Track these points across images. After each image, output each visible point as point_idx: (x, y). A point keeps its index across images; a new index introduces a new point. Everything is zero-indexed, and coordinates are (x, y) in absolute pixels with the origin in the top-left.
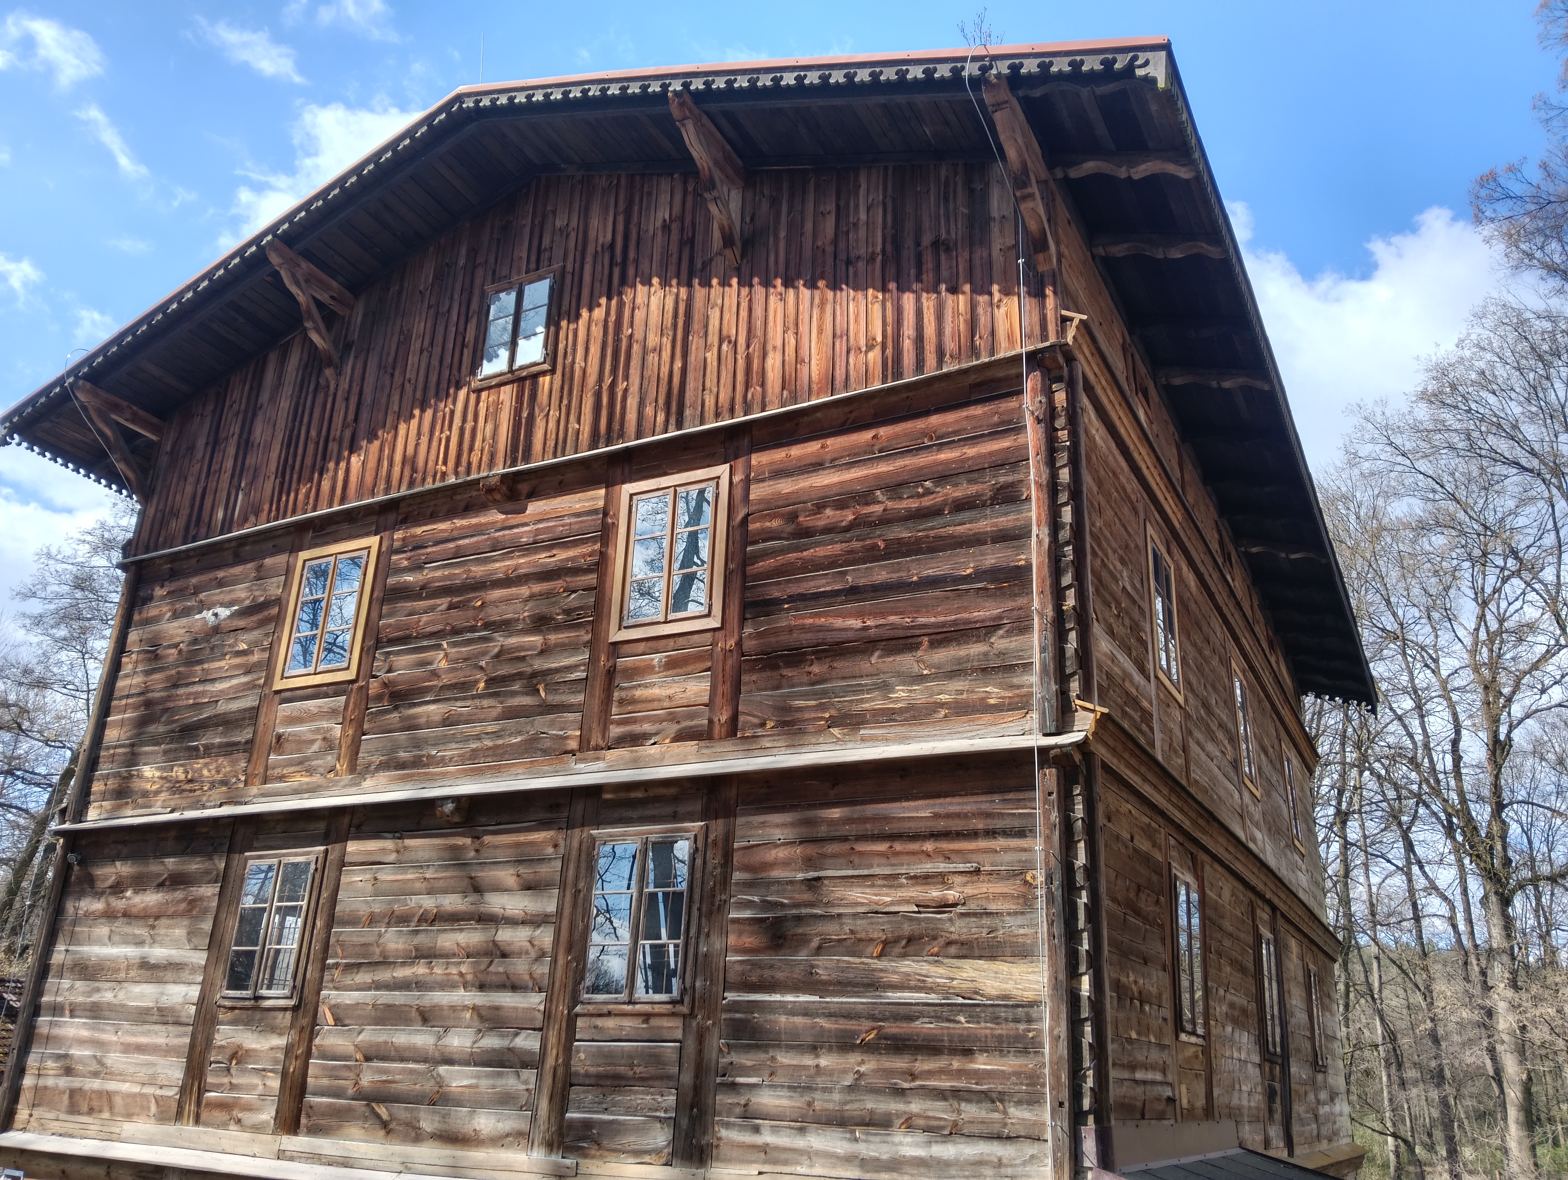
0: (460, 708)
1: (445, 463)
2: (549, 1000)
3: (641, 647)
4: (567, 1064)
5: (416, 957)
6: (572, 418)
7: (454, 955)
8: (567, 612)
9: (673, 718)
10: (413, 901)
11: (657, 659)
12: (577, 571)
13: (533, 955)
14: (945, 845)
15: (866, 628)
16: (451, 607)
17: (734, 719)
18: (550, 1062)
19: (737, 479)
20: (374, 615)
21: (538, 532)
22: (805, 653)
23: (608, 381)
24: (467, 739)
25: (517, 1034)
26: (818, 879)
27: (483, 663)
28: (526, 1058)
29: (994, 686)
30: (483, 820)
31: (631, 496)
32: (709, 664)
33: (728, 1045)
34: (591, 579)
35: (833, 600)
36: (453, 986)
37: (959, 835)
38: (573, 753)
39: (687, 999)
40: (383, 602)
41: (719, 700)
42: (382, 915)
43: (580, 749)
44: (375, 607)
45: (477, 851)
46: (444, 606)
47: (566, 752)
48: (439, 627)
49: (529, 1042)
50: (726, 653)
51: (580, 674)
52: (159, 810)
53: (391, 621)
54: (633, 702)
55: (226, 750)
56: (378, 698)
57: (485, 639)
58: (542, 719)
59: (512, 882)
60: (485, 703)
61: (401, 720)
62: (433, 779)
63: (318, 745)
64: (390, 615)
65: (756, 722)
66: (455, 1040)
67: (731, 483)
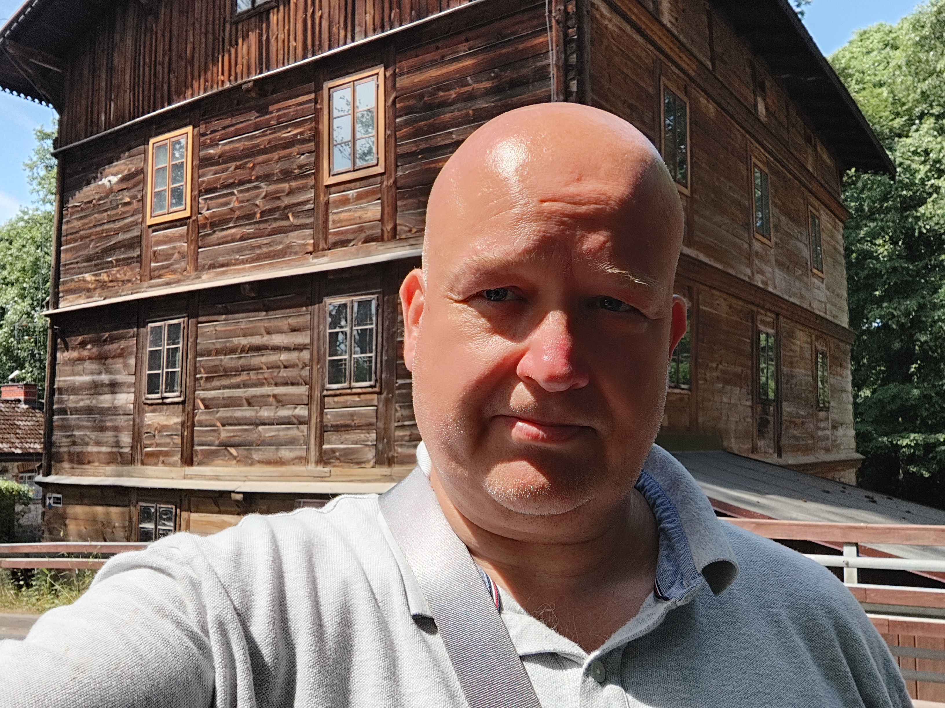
0: (248, 230)
1: (223, 74)
2: (311, 389)
3: (342, 187)
4: (322, 421)
5: (242, 371)
6: (292, 38)
7: (261, 368)
8: (300, 167)
9: (361, 230)
11: (351, 193)
12: (303, 141)
13: (301, 366)
16: (237, 168)
17: (395, 228)
19: (388, 74)
20: (196, 175)
21: (280, 117)
23: (310, 11)
24: (254, 248)
25: (295, 408)
27: (257, 202)
28: (302, 420)
30: (267, 294)
31: (330, 89)
32: (379, 196)
33: (400, 407)
34: (311, 145)
35: (445, 151)
36: (262, 385)
38: (311, 253)
39: (378, 385)
40: (200, 167)
41: (386, 217)
42: (222, 350)
43: (314, 251)
44: (196, 170)
45: (266, 311)
46: (233, 168)
47: (307, 253)
48: (231, 181)
49: (302, 411)
50: (389, 188)
51: (310, 206)
52: (98, 299)
53: (205, 179)
54: (340, 221)
55: (127, 262)
56: (204, 226)
57: (257, 187)
58: (292, 234)
59: (286, 328)
60: (262, 226)
61: (218, 239)
62: (239, 271)
63: (176, 256)
64: (204, 175)
65: (407, 229)
66: (265, 413)
67: (385, 77)
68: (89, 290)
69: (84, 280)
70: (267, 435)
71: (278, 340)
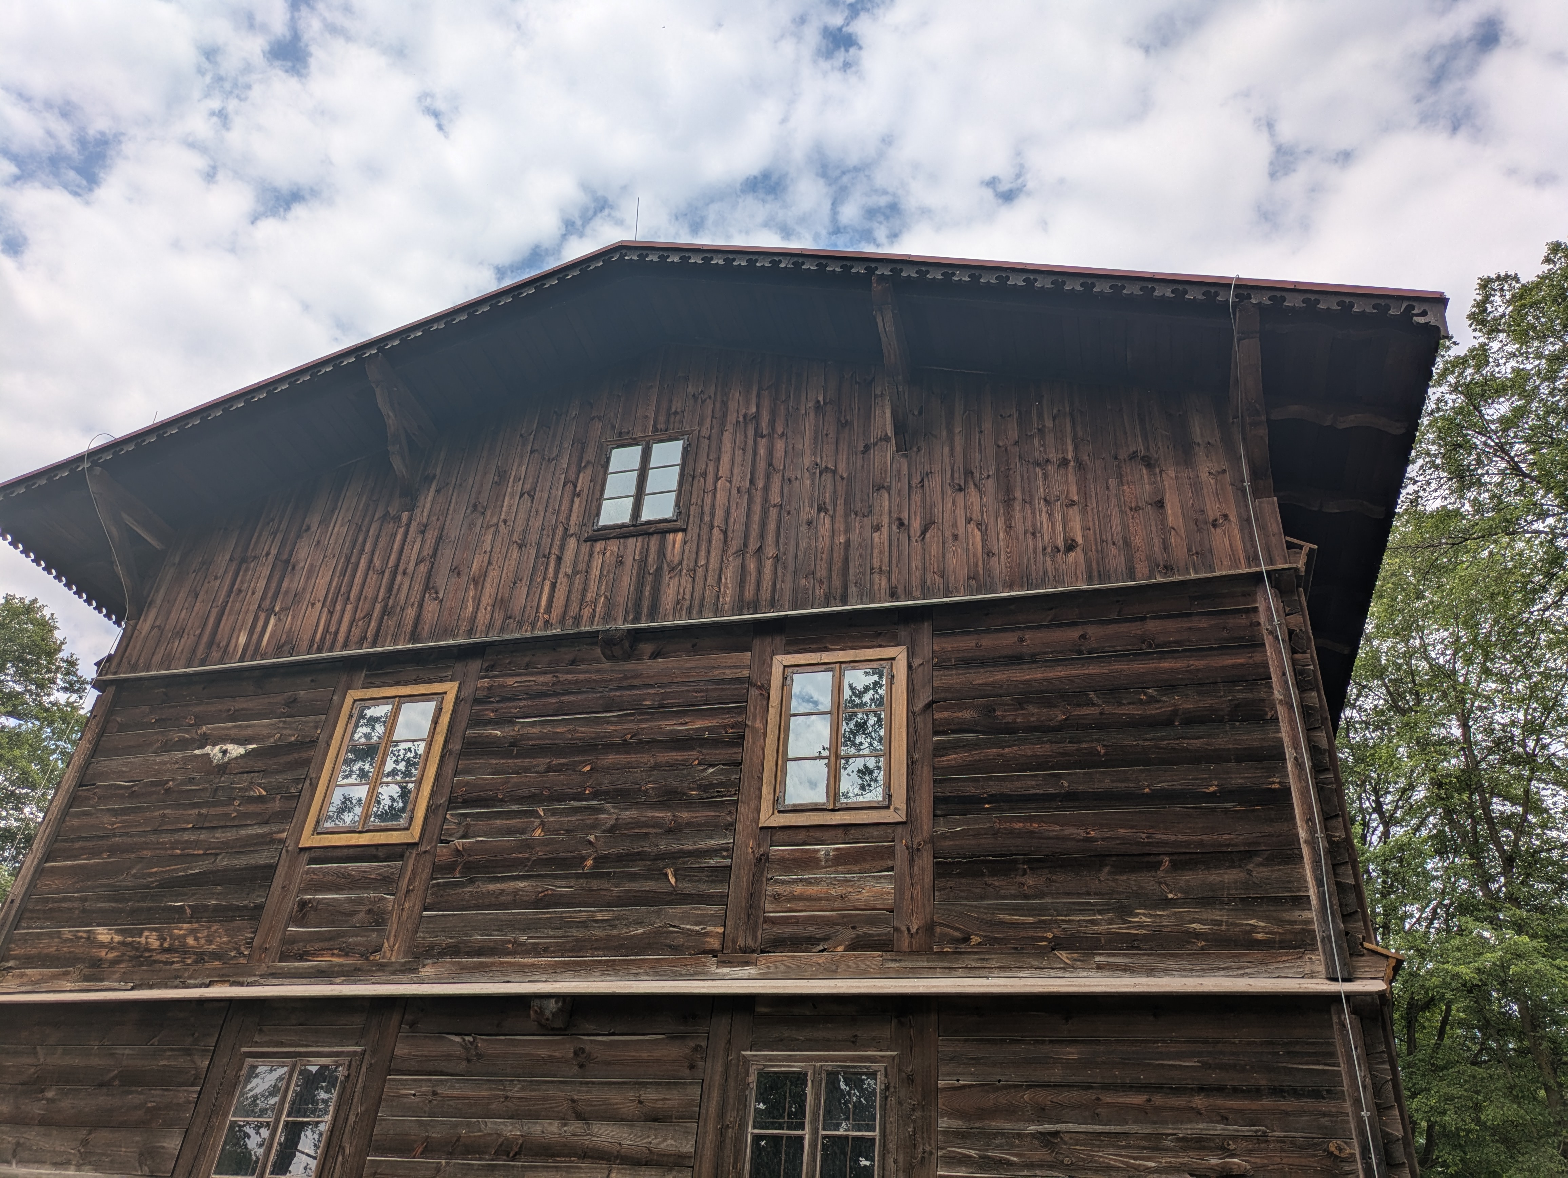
0: (562, 887)
1: (548, 612)
3: (802, 835)
6: (711, 580)
8: (704, 788)
9: (845, 922)
10: (489, 1127)
11: (822, 849)
12: (715, 743)
14: (1220, 1102)
15: (1087, 840)
16: (552, 769)
17: (929, 929)
19: (916, 662)
20: (449, 769)
21: (665, 695)
22: (1015, 861)
24: (567, 925)
26: (1056, 1134)
27: (592, 838)
29: (1259, 919)
30: (590, 1027)
31: (786, 667)
32: (891, 863)
34: (728, 753)
35: (1047, 804)
37: (1236, 1091)
38: (714, 953)
40: (458, 755)
41: (907, 906)
42: (442, 1143)
43: (724, 950)
44: (450, 760)
45: (581, 1066)
46: (542, 768)
47: (703, 952)
48: (534, 790)
50: (913, 852)
51: (718, 861)
52: (116, 985)
53: (470, 779)
54: (794, 898)
55: (223, 915)
56: (448, 868)
57: (594, 810)
58: (670, 910)
59: (633, 1111)
60: (594, 884)
61: (477, 896)
62: (521, 971)
63: (360, 918)
64: (467, 772)
65: (958, 935)
67: (910, 667)
68: (96, 963)
69: (91, 940)
71: (606, 1135)
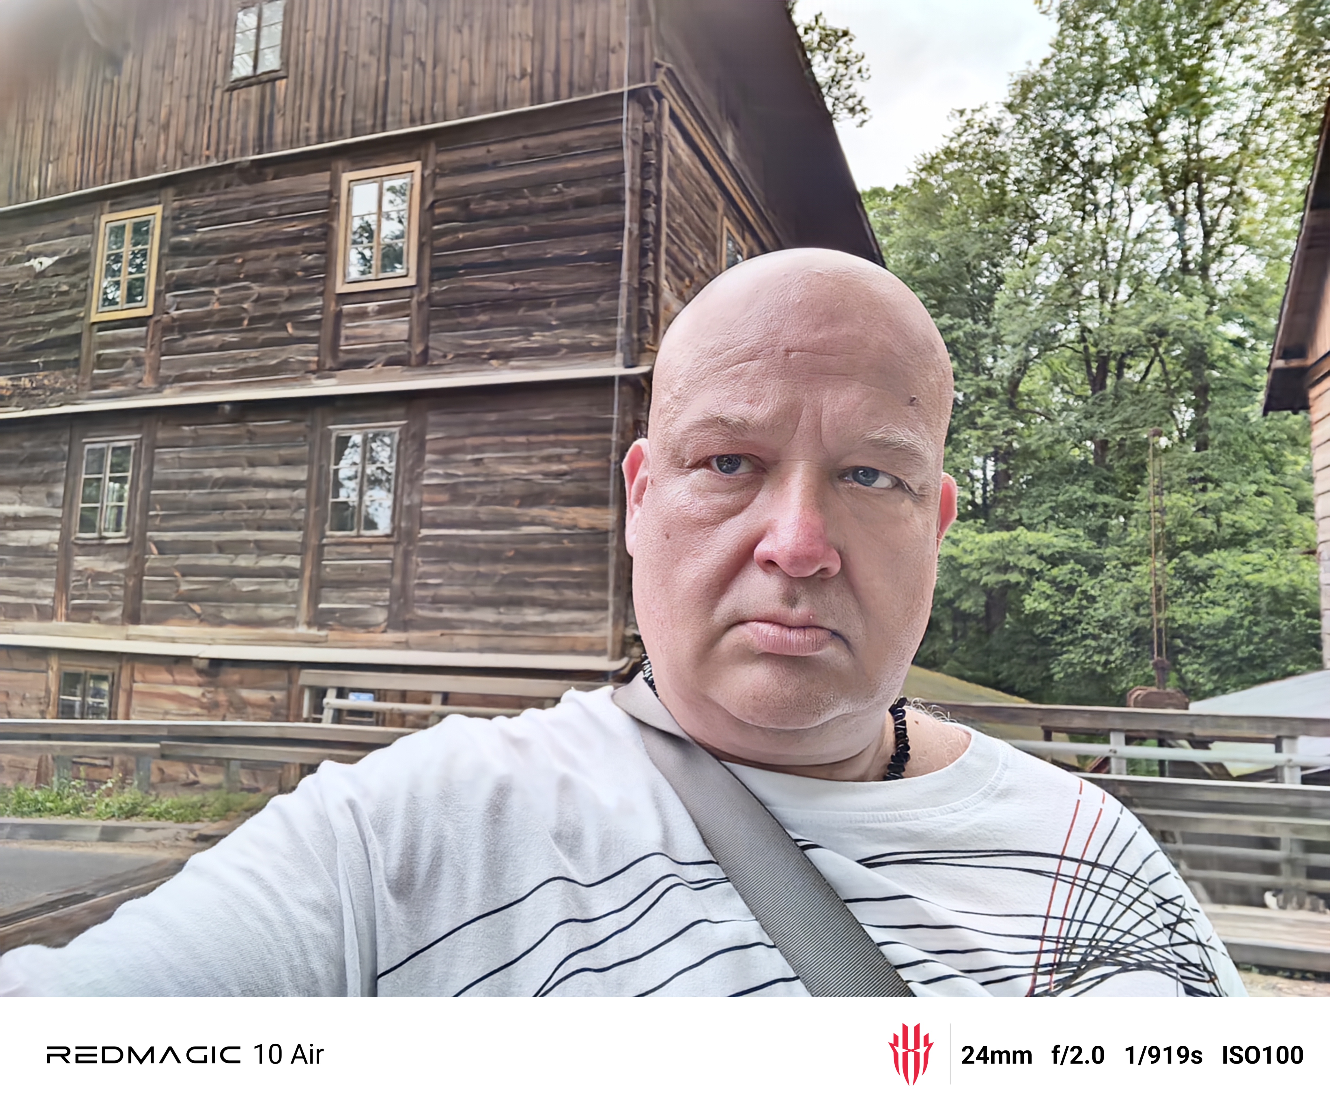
0: (231, 338)
1: (208, 148)
2: (305, 536)
3: (359, 298)
4: (318, 575)
5: (214, 509)
6: (303, 117)
7: (240, 507)
8: (306, 269)
9: (382, 350)
10: (207, 472)
11: (372, 306)
12: (310, 239)
13: (293, 507)
14: (561, 437)
15: (516, 290)
16: (220, 262)
17: (425, 352)
18: (307, 574)
19: (427, 173)
20: (164, 266)
21: (281, 207)
22: (475, 306)
23: (329, 88)
24: (236, 360)
25: (284, 557)
26: (481, 459)
27: (245, 306)
28: (292, 572)
29: (597, 334)
30: (253, 418)
31: (350, 181)
32: (407, 312)
33: (423, 561)
34: (321, 245)
35: (494, 269)
36: (239, 528)
37: (570, 431)
38: (313, 372)
39: (394, 534)
40: (171, 256)
41: (415, 338)
42: (186, 482)
43: (318, 370)
44: (165, 258)
45: (250, 439)
46: (216, 261)
47: (309, 372)
48: (210, 277)
49: (293, 562)
50: (420, 303)
51: (315, 316)
52: (13, 409)
53: (176, 271)
54: (355, 337)
55: (60, 365)
56: (171, 329)
57: (248, 288)
58: (290, 348)
59: (276, 460)
60: (250, 335)
61: (189, 346)
62: (214, 389)
63: (129, 362)
64: (174, 267)
65: (441, 354)
66: (243, 562)
67: (423, 176)
70: (245, 589)
71: (263, 473)
